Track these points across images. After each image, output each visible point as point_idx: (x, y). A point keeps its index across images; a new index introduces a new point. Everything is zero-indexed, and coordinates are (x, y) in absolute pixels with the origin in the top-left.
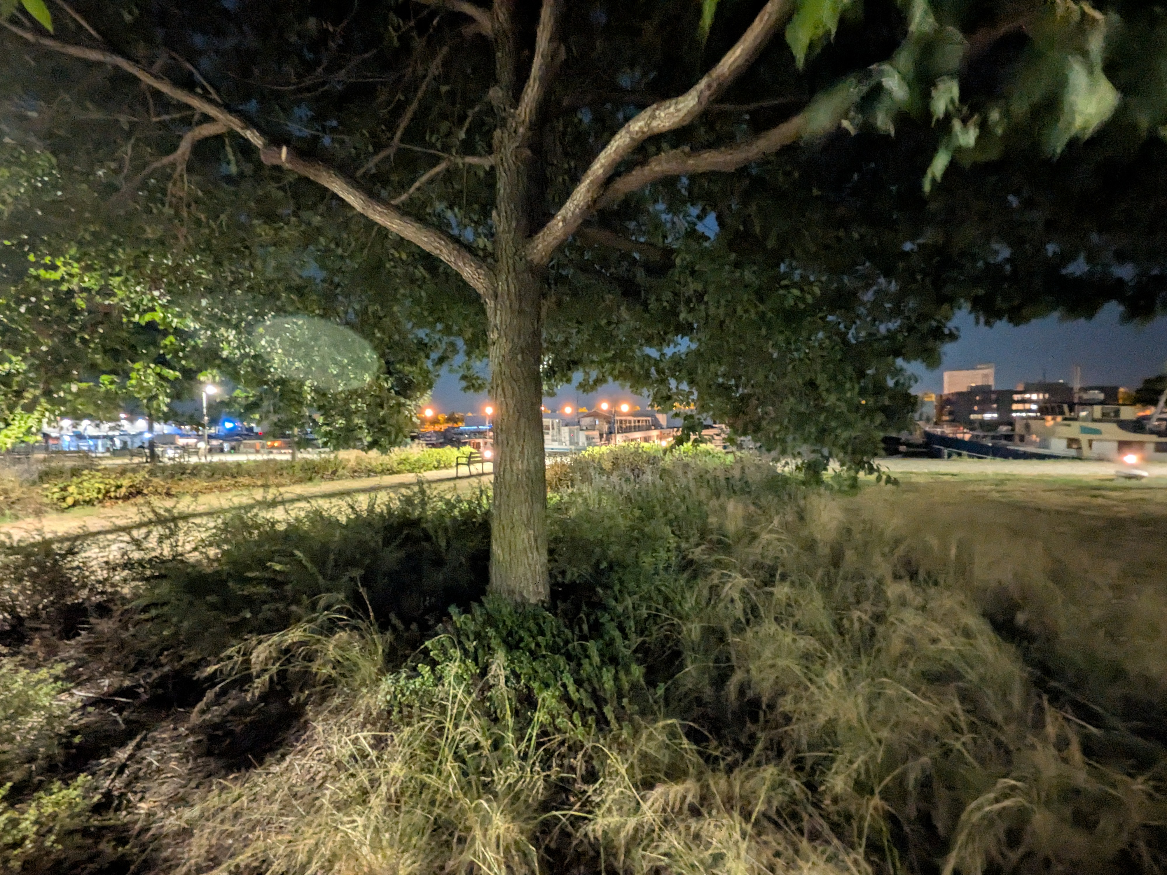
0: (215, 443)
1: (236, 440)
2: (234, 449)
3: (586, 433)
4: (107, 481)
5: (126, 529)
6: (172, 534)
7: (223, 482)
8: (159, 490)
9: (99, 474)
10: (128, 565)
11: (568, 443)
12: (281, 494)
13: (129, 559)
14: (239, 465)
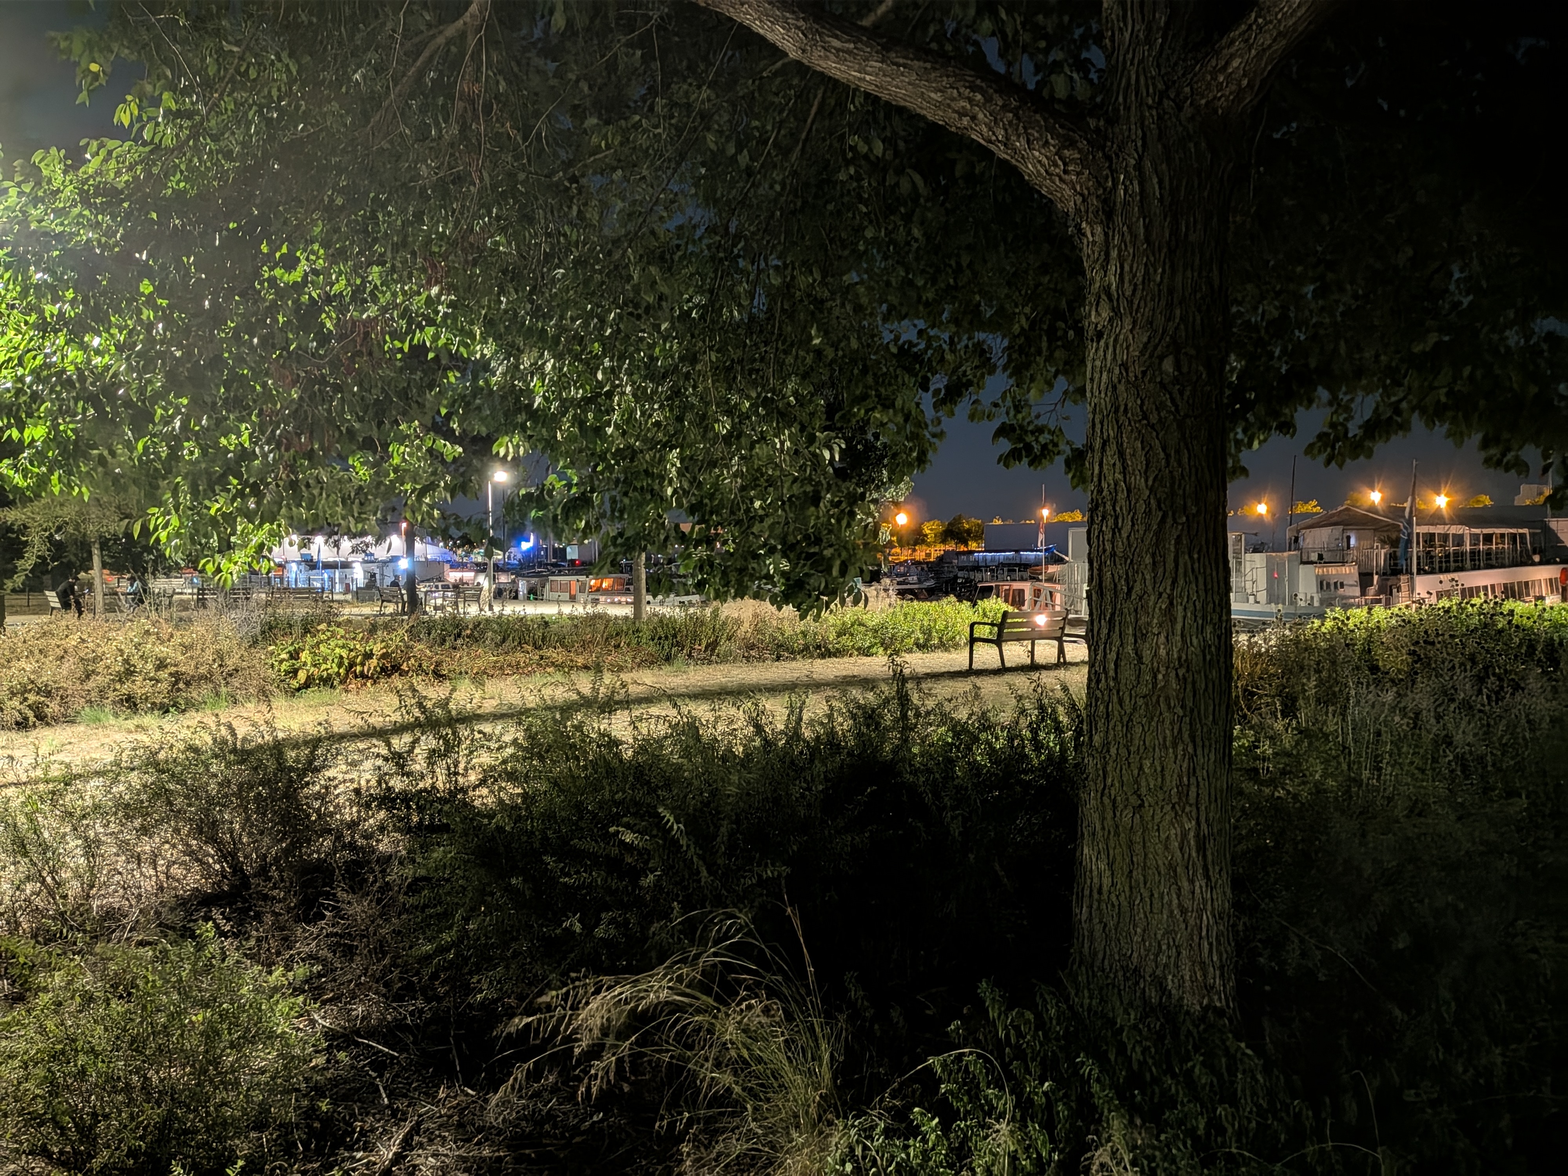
0: (503, 579)
1: (538, 575)
2: (534, 594)
3: (1319, 571)
4: (351, 645)
5: (382, 734)
6: (449, 748)
7: (520, 656)
8: (425, 665)
9: (341, 631)
10: (387, 799)
11: (1262, 596)
12: (624, 685)
13: (389, 789)
14: (545, 623)
